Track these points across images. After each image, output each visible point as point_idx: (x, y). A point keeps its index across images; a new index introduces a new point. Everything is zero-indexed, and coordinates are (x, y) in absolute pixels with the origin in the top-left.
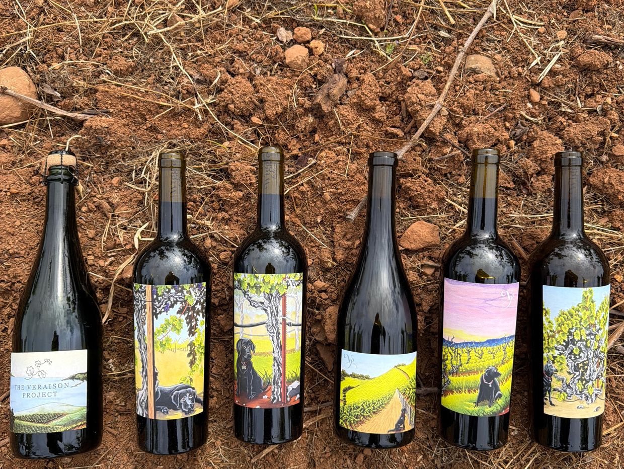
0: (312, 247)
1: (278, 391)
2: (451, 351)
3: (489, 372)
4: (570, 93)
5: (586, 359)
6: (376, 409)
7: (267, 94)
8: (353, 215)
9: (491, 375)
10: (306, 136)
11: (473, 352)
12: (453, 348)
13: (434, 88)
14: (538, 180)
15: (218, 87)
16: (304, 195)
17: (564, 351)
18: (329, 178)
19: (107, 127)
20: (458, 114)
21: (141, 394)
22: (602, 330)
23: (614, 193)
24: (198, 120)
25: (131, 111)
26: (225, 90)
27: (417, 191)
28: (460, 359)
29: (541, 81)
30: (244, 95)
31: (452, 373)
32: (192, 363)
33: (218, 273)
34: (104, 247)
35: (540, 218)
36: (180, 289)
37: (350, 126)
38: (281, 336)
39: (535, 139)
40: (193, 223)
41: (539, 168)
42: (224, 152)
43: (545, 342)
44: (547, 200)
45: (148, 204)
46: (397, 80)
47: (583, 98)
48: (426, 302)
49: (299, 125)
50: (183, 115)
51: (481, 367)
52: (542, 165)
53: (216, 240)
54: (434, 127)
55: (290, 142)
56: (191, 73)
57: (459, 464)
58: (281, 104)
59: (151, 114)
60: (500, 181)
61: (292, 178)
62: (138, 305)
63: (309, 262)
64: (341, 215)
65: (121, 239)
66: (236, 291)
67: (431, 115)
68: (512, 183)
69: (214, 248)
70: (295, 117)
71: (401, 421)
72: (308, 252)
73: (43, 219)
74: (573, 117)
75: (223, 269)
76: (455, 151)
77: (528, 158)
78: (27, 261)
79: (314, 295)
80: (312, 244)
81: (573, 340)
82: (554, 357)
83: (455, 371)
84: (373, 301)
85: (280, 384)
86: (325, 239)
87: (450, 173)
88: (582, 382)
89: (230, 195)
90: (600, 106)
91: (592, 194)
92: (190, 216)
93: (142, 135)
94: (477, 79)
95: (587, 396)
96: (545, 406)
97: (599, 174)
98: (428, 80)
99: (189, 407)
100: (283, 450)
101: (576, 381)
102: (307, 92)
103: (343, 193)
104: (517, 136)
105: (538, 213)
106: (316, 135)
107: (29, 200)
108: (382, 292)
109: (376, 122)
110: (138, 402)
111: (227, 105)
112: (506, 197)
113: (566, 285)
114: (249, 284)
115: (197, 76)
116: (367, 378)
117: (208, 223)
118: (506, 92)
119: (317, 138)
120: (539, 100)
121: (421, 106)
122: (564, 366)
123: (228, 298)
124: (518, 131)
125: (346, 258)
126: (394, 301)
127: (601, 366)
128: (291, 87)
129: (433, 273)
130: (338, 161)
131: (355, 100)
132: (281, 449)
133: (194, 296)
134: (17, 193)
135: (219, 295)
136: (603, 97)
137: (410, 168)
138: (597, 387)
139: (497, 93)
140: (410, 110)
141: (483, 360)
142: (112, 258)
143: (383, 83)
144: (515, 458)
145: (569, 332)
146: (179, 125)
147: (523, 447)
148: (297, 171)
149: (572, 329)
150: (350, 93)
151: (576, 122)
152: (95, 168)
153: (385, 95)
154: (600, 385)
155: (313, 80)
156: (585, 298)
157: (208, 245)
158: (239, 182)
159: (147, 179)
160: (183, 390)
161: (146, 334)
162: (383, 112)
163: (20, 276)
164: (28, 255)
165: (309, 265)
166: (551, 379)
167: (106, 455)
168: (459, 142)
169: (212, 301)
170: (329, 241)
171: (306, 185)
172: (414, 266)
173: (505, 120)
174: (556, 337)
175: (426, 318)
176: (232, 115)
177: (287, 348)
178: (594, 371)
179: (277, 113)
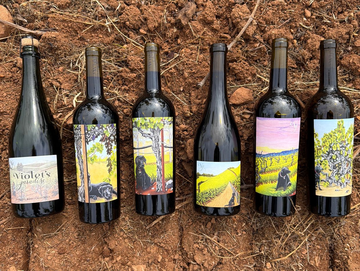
0: (178, 105)
1: (160, 185)
2: (261, 160)
3: (283, 170)
4: (329, 11)
5: (340, 162)
6: (217, 193)
7: (149, 15)
8: (201, 83)
9: (285, 172)
10: (172, 40)
11: (274, 159)
12: (262, 158)
13: (248, 9)
14: (311, 63)
15: (119, 12)
16: (172, 74)
17: (327, 157)
18: (187, 64)
19: (55, 37)
20: (263, 24)
21: (80, 189)
22: (350, 145)
23: (356, 68)
24: (108, 32)
25: (69, 28)
26: (124, 13)
27: (239, 70)
28: (266, 164)
29: (311, 4)
30: (135, 16)
31: (262, 172)
32: (110, 170)
33: (123, 121)
34: (56, 107)
35: (312, 84)
36: (101, 127)
37: (199, 33)
38: (161, 153)
39: (309, 38)
40: (108, 92)
41: (311, 55)
42: (124, 50)
43: (316, 153)
44: (316, 74)
45: (80, 81)
46: (226, 5)
47: (336, 14)
48: (245, 134)
49: (168, 34)
50: (99, 30)
51: (279, 167)
52: (313, 54)
53: (121, 102)
54: (248, 31)
55: (163, 45)
56: (103, 4)
57: (267, 227)
58: (157, 21)
59: (81, 30)
60: (288, 63)
61: (165, 65)
62: (76, 137)
63: (177, 114)
64: (194, 86)
65: (65, 102)
66: (134, 129)
67: (247, 24)
68: (295, 65)
69: (120, 106)
70: (166, 29)
71: (232, 200)
72: (175, 108)
73: (19, 92)
74: (331, 25)
75: (126, 119)
76: (262, 45)
77: (305, 50)
78: (11, 117)
79: (180, 133)
80: (178, 103)
81: (332, 151)
82: (321, 162)
83: (263, 171)
84: (214, 136)
85: (161, 181)
86: (185, 100)
87: (259, 60)
88: (338, 175)
89: (128, 75)
90: (347, 18)
91: (343, 70)
92: (105, 88)
93: (76, 43)
94: (273, 4)
95: (341, 184)
96: (316, 191)
97: (347, 58)
98: (244, 4)
99: (109, 196)
100: (165, 222)
101: (334, 175)
102: (172, 14)
103: (196, 72)
104: (298, 37)
105: (311, 81)
106: (179, 40)
107: (11, 81)
108: (220, 130)
109: (214, 30)
110: (79, 194)
111: (125, 22)
112: (292, 73)
113: (328, 118)
114: (141, 124)
115: (107, 6)
116: (212, 176)
117: (116, 92)
118: (290, 11)
119: (179, 41)
120: (310, 16)
121: (241, 19)
122: (327, 166)
123: (129, 136)
124: (299, 35)
125: (198, 110)
126: (227, 135)
127: (349, 166)
128: (163, 11)
129: (250, 118)
130: (192, 54)
131: (201, 18)
132: (163, 221)
133: (109, 131)
134: (4, 77)
135: (124, 134)
136: (348, 13)
137: (235, 56)
138: (347, 178)
139: (286, 12)
140: (234, 22)
141: (280, 163)
142: (61, 114)
143: (218, 7)
144: (299, 223)
145: (330, 146)
146: (97, 36)
147: (304, 217)
148: (168, 61)
149: (331, 144)
150: (198, 14)
151: (332, 28)
152: (48, 62)
153: (219, 15)
154: (349, 177)
155: (176, 7)
156: (339, 125)
157: (117, 104)
158: (134, 68)
159: (79, 67)
160: (105, 186)
161: (82, 153)
162: (218, 24)
163: (7, 125)
164: (12, 113)
165: (176, 115)
166: (320, 175)
167: (62, 227)
168: (264, 41)
169: (120, 138)
170: (188, 102)
171: (173, 69)
172: (238, 113)
173: (291, 28)
174: (322, 149)
175: (246, 143)
176: (128, 29)
177: (165, 161)
178: (345, 169)
179: (155, 27)
